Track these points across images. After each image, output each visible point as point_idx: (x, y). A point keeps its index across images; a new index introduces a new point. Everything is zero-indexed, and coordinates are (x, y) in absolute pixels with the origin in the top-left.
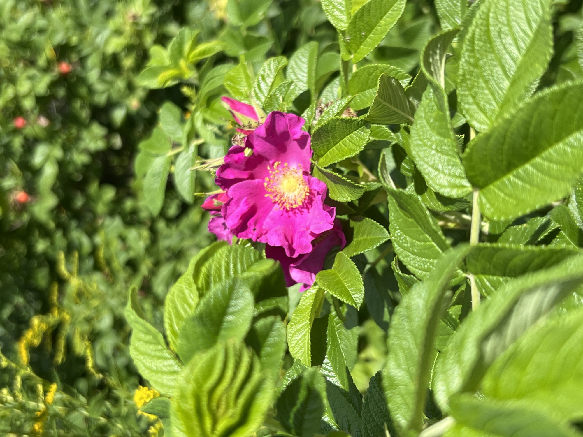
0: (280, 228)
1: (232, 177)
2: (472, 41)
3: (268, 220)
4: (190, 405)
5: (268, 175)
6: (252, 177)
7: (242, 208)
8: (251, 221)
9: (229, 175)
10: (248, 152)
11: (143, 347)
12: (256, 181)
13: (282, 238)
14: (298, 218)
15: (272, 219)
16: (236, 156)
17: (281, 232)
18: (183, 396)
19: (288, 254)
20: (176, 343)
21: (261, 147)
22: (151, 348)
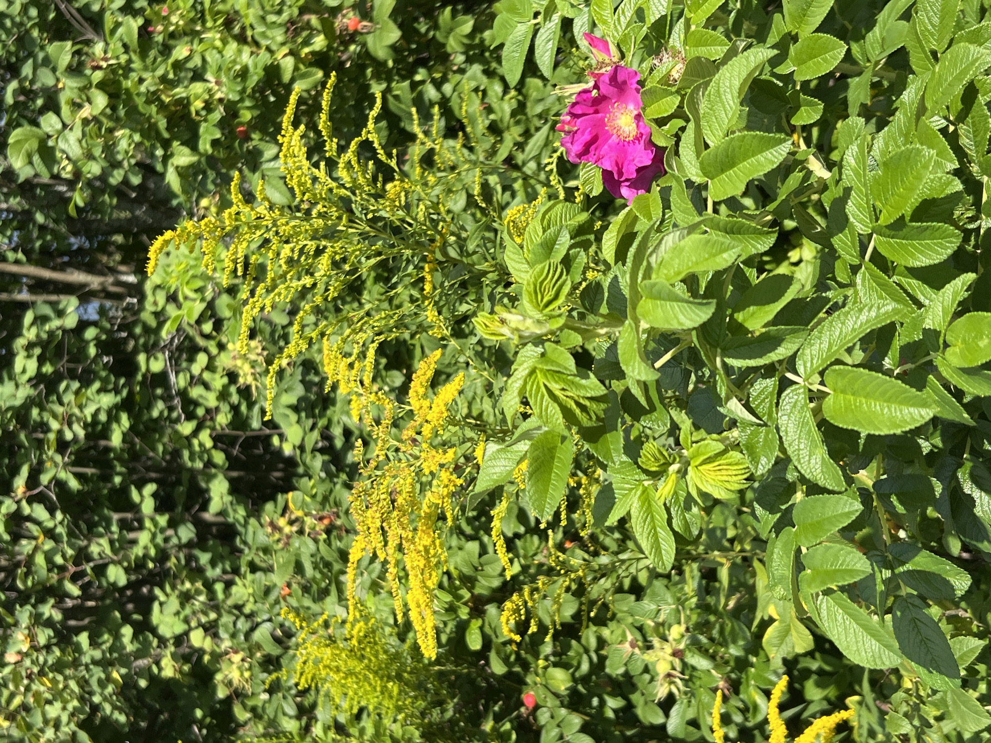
0: (614, 155)
1: (580, 112)
2: (709, 95)
3: (606, 147)
4: (532, 288)
5: (610, 112)
6: (597, 112)
7: (587, 137)
8: (593, 147)
9: (578, 110)
10: (594, 93)
11: (512, 256)
12: (600, 115)
13: (614, 163)
14: (630, 149)
15: (610, 146)
16: (585, 96)
17: (614, 158)
18: (528, 284)
19: (616, 177)
20: (529, 256)
21: (606, 89)
22: (515, 257)
